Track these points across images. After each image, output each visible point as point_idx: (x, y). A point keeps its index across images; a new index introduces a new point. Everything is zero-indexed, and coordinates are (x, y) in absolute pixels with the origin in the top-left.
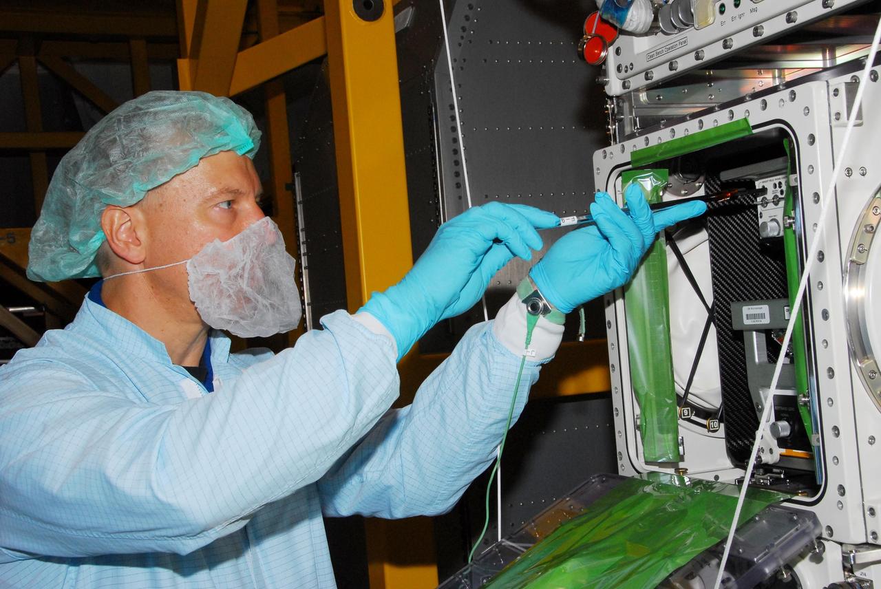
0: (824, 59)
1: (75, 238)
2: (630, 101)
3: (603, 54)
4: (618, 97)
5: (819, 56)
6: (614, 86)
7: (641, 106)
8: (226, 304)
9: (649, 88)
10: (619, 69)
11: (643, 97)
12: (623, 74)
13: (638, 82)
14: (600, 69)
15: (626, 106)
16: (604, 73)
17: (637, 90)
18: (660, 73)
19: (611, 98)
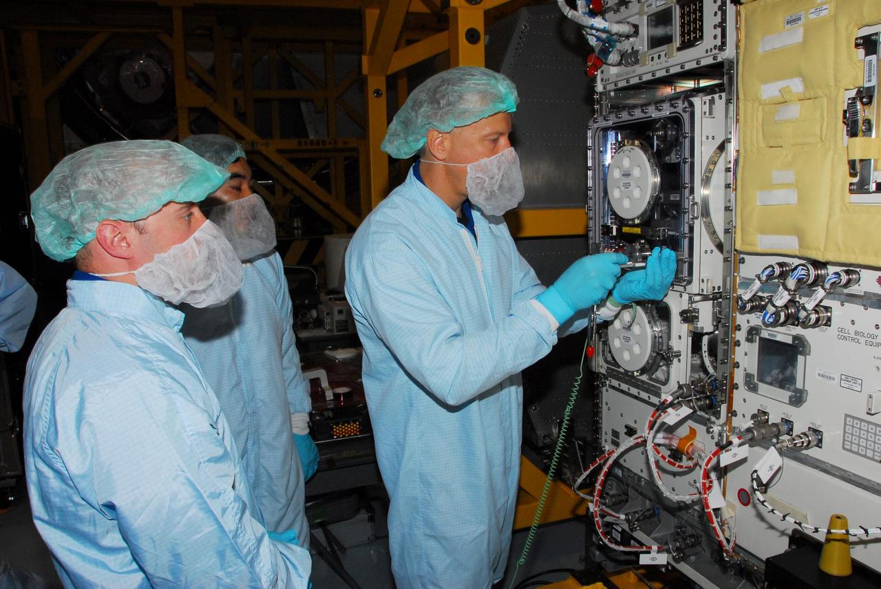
0: (695, 84)
1: (410, 139)
2: (606, 96)
3: (596, 73)
4: (600, 93)
5: (693, 82)
6: (599, 88)
7: (611, 98)
8: (484, 195)
9: (615, 90)
10: (602, 80)
11: (612, 94)
12: (604, 83)
13: (611, 87)
14: (594, 79)
15: (604, 97)
16: (596, 82)
17: (610, 91)
18: (622, 84)
19: (597, 93)
